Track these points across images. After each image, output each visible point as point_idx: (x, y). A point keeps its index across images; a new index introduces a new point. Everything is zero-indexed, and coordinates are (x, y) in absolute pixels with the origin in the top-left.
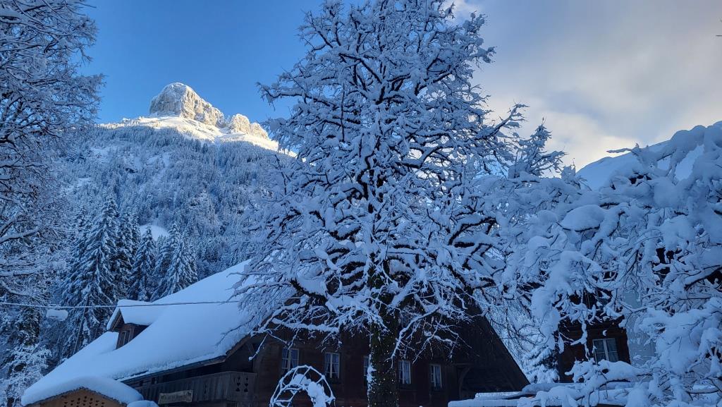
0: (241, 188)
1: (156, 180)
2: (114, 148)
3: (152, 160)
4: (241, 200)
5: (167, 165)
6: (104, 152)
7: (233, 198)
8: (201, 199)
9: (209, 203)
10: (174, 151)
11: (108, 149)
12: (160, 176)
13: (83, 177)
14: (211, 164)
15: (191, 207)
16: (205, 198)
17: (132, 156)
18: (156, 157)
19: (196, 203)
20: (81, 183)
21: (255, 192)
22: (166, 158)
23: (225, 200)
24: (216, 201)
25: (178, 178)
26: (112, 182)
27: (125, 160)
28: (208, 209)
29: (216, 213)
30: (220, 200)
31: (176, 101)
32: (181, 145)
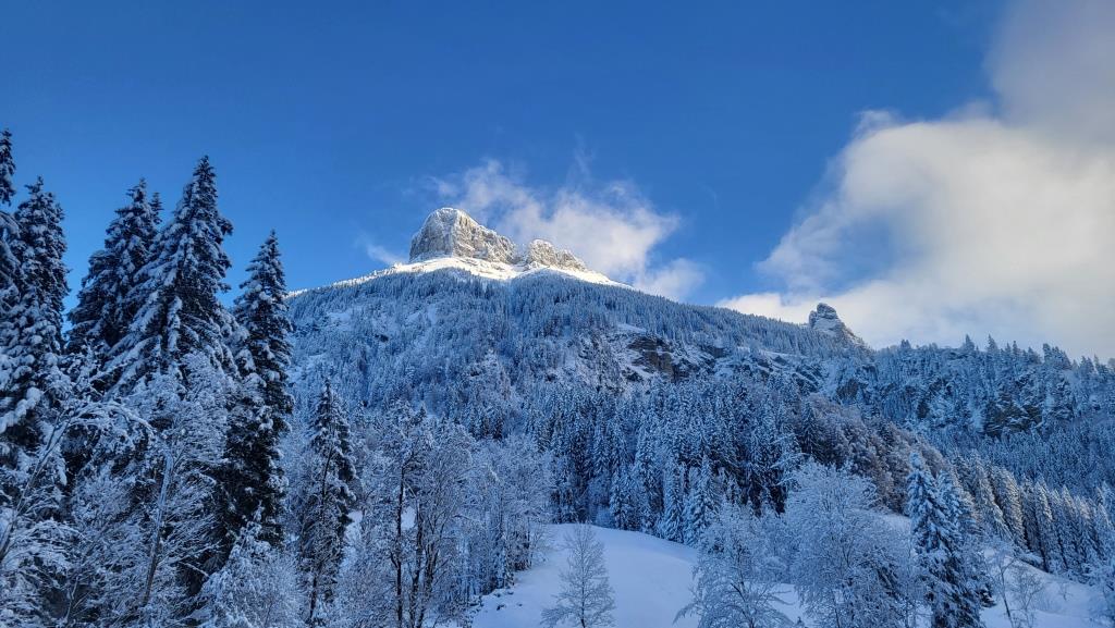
0: (548, 341)
1: (419, 345)
2: (359, 308)
3: (413, 317)
4: (549, 359)
5: (434, 322)
6: (345, 316)
7: (537, 357)
8: (486, 364)
9: (500, 368)
10: (443, 301)
11: (350, 311)
12: (424, 339)
13: (314, 354)
14: (499, 312)
15: (472, 378)
16: (492, 361)
17: (383, 316)
18: (417, 314)
19: (478, 370)
20: (311, 362)
21: (570, 344)
22: (432, 312)
23: (524, 362)
24: (510, 363)
25: (450, 337)
26: (356, 356)
27: (374, 323)
28: (498, 377)
29: (512, 384)
30: (516, 364)
31: (444, 234)
32: (453, 291)
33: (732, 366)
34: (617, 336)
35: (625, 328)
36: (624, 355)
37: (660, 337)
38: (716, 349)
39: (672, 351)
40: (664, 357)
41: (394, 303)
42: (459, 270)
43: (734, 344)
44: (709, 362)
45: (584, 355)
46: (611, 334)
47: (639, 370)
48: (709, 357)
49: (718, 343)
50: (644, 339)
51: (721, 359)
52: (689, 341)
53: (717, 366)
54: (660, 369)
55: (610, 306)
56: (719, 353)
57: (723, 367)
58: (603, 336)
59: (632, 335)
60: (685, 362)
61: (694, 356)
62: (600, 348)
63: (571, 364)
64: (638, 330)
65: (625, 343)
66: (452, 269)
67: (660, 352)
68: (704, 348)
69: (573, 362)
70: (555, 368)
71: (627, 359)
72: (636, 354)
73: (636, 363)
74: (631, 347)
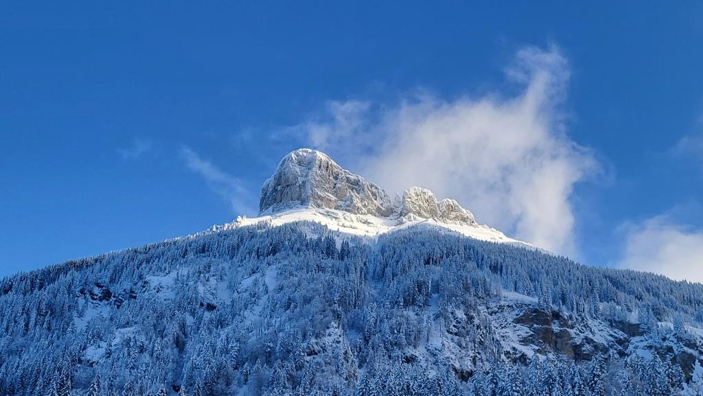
0: (410, 313)
1: (251, 317)
2: (184, 271)
3: (248, 282)
4: (408, 335)
5: (271, 288)
6: (167, 280)
7: (393, 333)
8: (328, 340)
9: (345, 345)
10: (286, 262)
11: (173, 274)
12: (257, 309)
13: (124, 327)
14: (354, 276)
15: (308, 358)
16: (335, 337)
17: (213, 281)
18: (253, 277)
19: (317, 348)
20: (118, 337)
21: (437, 317)
22: (270, 277)
23: (376, 338)
24: (359, 340)
25: (288, 307)
26: (172, 329)
27: (201, 289)
28: (341, 357)
29: (360, 366)
30: (366, 341)
31: (300, 180)
32: (299, 250)
33: (650, 347)
34: (501, 308)
35: (511, 296)
36: (509, 331)
37: (556, 309)
38: (631, 325)
39: (572, 327)
40: (561, 335)
41: (226, 265)
42: (314, 224)
43: (653, 319)
44: (620, 342)
45: (455, 330)
46: (492, 305)
47: (529, 351)
48: (621, 335)
49: (633, 318)
50: (536, 311)
51: (637, 338)
52: (595, 314)
53: (631, 347)
54: (557, 350)
55: (496, 269)
56: (633, 330)
57: (639, 349)
58: (482, 308)
59: (520, 306)
60: (588, 341)
61: (601, 334)
62: (476, 321)
63: (436, 342)
64: (528, 299)
65: (511, 316)
66: (305, 223)
67: (555, 327)
68: (614, 323)
69: (440, 340)
70: (415, 347)
71: (512, 337)
72: (524, 331)
73: (525, 341)
74: (518, 321)
